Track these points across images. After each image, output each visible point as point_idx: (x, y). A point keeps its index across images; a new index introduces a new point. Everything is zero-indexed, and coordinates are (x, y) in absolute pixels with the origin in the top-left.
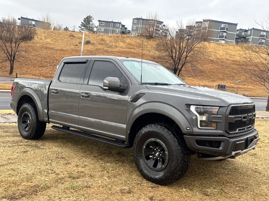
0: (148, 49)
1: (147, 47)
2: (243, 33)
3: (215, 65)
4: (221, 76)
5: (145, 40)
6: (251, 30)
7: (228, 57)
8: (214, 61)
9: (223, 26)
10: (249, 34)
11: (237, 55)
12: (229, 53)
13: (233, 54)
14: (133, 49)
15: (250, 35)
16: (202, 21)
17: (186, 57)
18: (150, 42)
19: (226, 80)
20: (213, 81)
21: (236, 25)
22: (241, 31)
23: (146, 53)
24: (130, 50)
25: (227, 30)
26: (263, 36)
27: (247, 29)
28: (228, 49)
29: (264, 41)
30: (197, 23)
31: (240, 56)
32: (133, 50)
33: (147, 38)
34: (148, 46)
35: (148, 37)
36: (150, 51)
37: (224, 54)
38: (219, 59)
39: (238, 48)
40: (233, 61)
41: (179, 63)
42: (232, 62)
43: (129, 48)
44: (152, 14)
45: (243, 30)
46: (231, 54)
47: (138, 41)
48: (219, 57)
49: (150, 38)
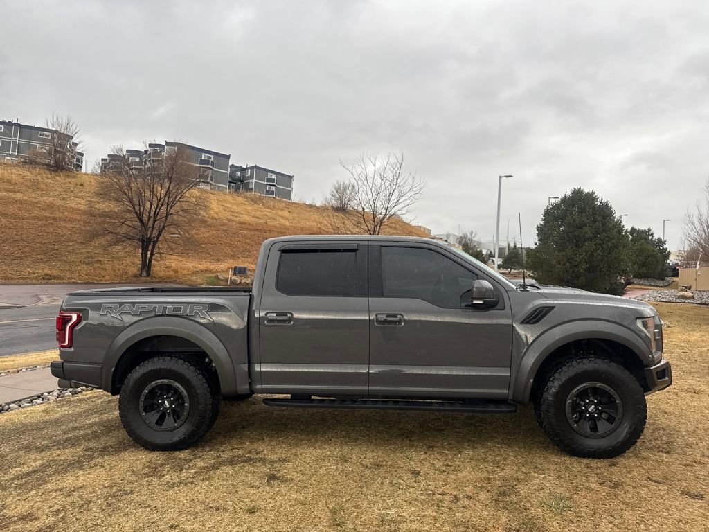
0: (57, 193)
1: (53, 189)
2: (239, 173)
3: (212, 230)
4: (228, 250)
5: (45, 174)
6: (252, 168)
7: (228, 215)
8: (208, 223)
9: (204, 157)
10: (249, 174)
11: (243, 212)
12: (228, 207)
13: (236, 211)
14: (18, 192)
15: (251, 177)
16: (164, 144)
17: (168, 214)
18: (58, 178)
19: (239, 258)
20: (218, 260)
21: (228, 157)
22: (235, 169)
23: (55, 202)
24: (11, 195)
25: (213, 165)
26: (272, 180)
27: (245, 167)
28: (225, 201)
29: (273, 189)
30: (151, 145)
31: (249, 213)
32: (19, 196)
33: (50, 170)
34: (57, 188)
35: (52, 166)
36: (64, 199)
37: (221, 209)
38: (215, 218)
39: (240, 199)
40: (241, 223)
41: (153, 226)
42: (240, 225)
43: (8, 191)
44: (57, 119)
45: (237, 167)
46: (233, 210)
47: (29, 174)
48: (215, 215)
49: (58, 169)
